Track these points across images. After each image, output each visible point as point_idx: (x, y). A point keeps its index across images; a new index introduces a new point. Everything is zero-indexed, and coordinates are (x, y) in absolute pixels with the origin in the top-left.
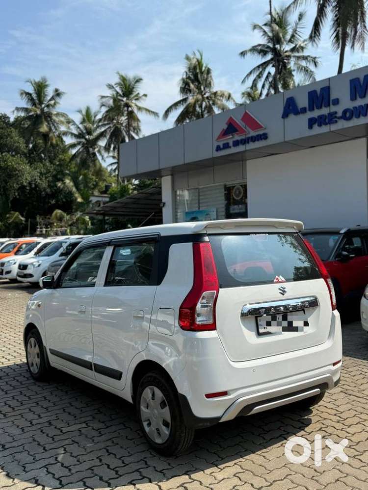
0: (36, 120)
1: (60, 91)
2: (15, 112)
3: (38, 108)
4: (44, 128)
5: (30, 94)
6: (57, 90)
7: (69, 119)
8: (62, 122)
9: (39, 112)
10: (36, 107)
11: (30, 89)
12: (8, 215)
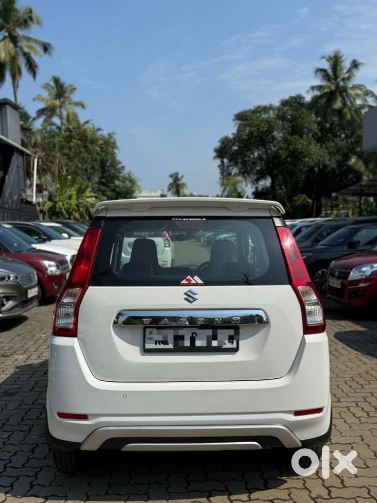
0: (330, 96)
1: (357, 63)
2: (311, 91)
3: (333, 84)
4: (338, 104)
5: (325, 71)
6: (354, 62)
7: (367, 91)
8: (358, 95)
9: (333, 88)
10: (331, 83)
11: (326, 65)
12: (295, 198)
